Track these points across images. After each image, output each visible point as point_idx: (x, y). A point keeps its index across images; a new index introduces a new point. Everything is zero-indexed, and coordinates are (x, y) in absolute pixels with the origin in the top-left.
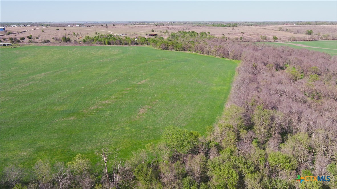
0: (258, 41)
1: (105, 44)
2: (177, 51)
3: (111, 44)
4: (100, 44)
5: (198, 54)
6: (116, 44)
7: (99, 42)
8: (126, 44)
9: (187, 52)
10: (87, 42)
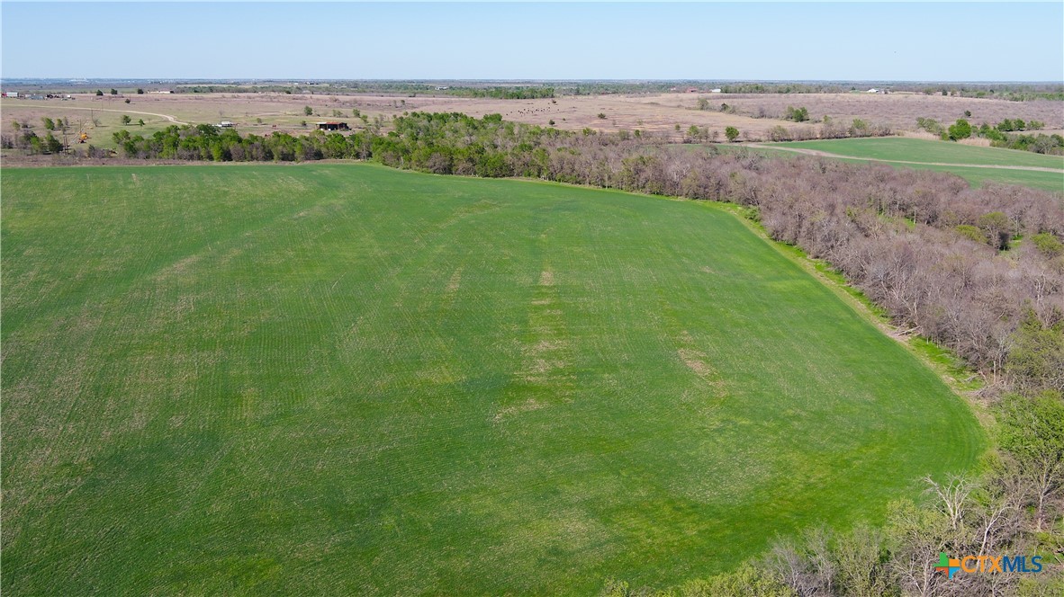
0: (685, 142)
1: (211, 158)
2: (488, 176)
3: (234, 156)
4: (191, 158)
5: (566, 184)
6: (252, 158)
7: (186, 153)
8: (288, 157)
9: (523, 179)
10: (141, 154)
